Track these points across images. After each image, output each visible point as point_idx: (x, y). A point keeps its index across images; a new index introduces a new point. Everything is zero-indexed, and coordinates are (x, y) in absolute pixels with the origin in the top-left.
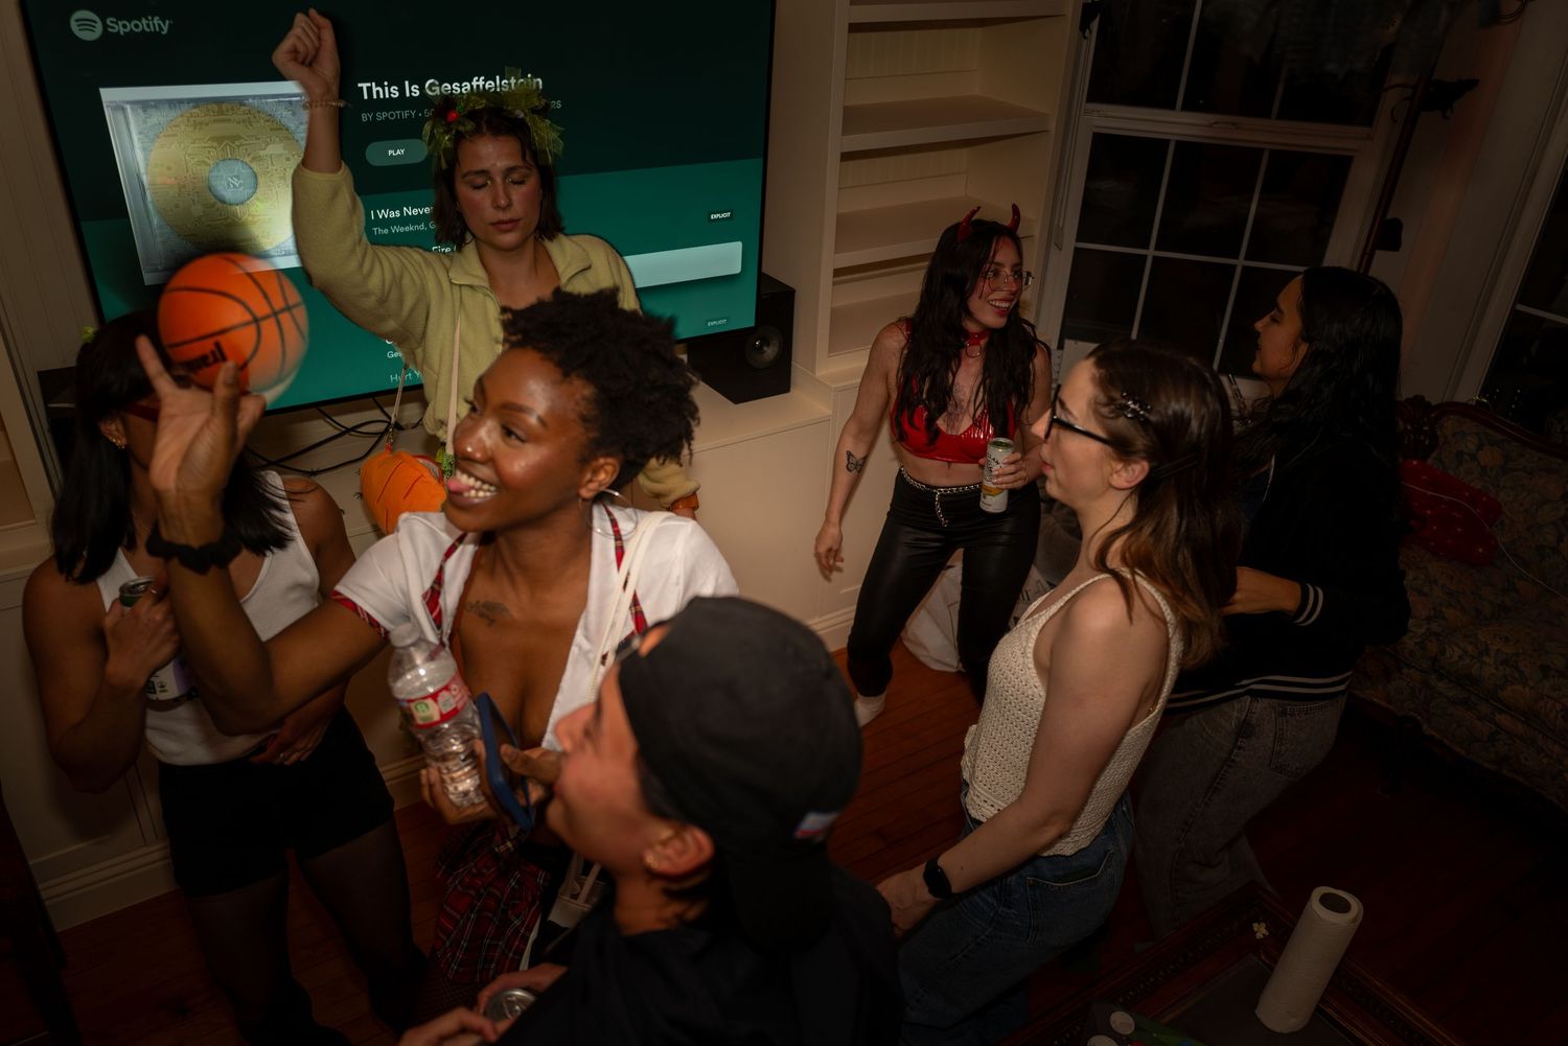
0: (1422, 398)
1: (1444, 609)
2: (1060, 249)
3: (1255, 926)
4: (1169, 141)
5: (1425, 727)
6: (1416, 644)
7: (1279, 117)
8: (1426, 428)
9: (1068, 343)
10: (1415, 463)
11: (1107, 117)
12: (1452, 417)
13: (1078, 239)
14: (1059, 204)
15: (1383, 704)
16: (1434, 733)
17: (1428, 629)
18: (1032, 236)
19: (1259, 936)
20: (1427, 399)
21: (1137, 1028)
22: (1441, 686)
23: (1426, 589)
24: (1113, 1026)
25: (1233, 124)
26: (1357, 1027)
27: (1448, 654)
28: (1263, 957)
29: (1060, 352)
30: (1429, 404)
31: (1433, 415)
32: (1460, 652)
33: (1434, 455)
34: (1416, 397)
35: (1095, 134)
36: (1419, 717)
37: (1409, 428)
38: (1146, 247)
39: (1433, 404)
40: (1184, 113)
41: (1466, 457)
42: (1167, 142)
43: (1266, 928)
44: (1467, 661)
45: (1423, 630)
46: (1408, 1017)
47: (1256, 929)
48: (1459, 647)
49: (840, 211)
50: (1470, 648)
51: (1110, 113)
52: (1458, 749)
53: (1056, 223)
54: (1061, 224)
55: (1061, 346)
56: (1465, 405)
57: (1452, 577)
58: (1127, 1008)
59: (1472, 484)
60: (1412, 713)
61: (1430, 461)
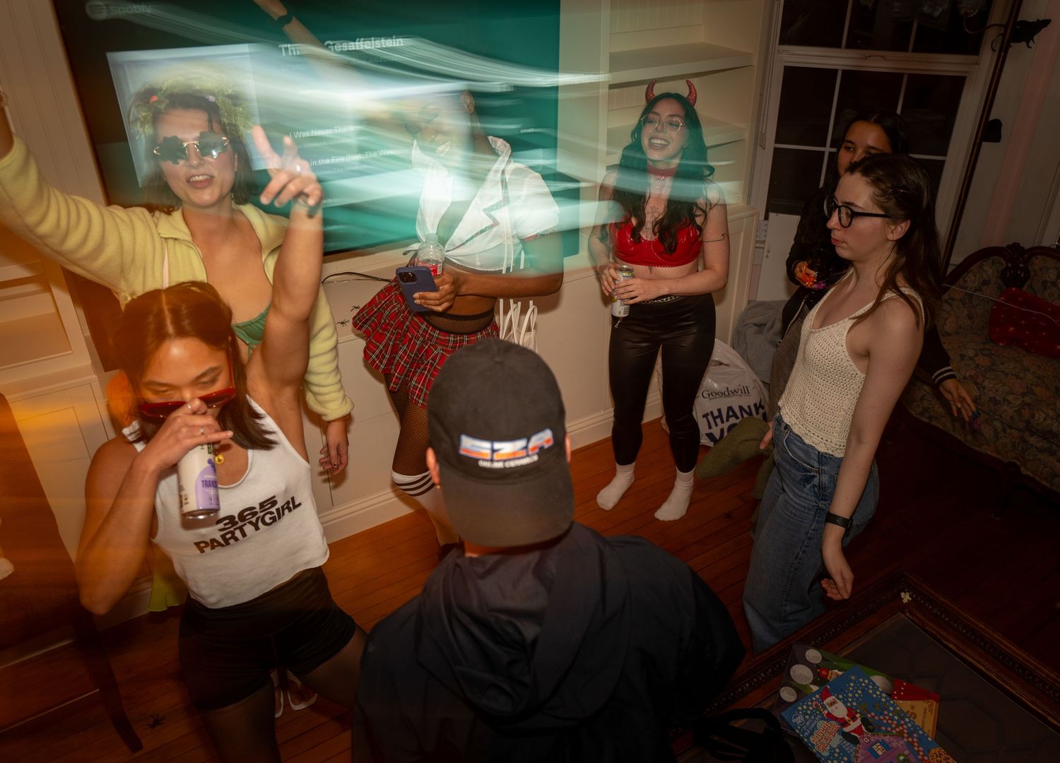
0: (1019, 244)
1: (1033, 387)
2: (764, 149)
3: (903, 594)
4: (837, 70)
5: (1022, 469)
6: (1015, 411)
7: (915, 50)
8: (1021, 265)
9: (772, 215)
10: (1014, 289)
11: (794, 54)
12: (1039, 257)
13: (777, 142)
14: (762, 117)
15: (994, 455)
16: (1028, 473)
17: (1023, 401)
18: (744, 140)
19: (905, 601)
20: (1021, 245)
21: (823, 659)
22: (1032, 440)
23: (1022, 375)
24: (807, 658)
25: (882, 57)
26: (970, 656)
27: (1036, 418)
28: (908, 614)
29: (766, 222)
30: (1023, 248)
31: (1026, 256)
32: (1044, 415)
33: (1028, 284)
34: (1014, 243)
35: (785, 67)
36: (1019, 463)
37: (1010, 265)
38: (824, 145)
39: (1026, 248)
40: (847, 50)
41: (1049, 284)
42: (836, 71)
43: (910, 596)
44: (1049, 421)
45: (1019, 402)
46: (1002, 646)
47: (903, 597)
48: (1044, 413)
49: (609, 127)
50: (1051, 413)
51: (795, 52)
52: (1044, 483)
53: (760, 130)
54: (764, 132)
55: (766, 218)
56: (1048, 249)
57: (1039, 366)
58: (816, 647)
59: (1054, 303)
60: (1014, 461)
61: (1024, 289)
